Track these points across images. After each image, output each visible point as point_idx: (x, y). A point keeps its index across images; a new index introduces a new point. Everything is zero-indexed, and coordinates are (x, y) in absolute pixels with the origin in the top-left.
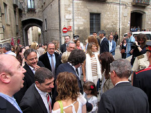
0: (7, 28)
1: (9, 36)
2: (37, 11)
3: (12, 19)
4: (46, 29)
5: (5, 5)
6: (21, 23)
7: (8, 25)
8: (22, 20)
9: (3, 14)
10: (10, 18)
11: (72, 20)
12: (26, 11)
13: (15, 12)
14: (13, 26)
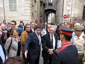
0: (35, 13)
1: (35, 17)
2: (53, 4)
3: (39, 9)
4: (57, 15)
5: (35, 2)
6: (44, 11)
7: (35, 12)
8: (45, 10)
9: (33, 6)
10: (37, 8)
11: (70, 11)
12: (48, 4)
13: (41, 5)
14: (39, 12)
